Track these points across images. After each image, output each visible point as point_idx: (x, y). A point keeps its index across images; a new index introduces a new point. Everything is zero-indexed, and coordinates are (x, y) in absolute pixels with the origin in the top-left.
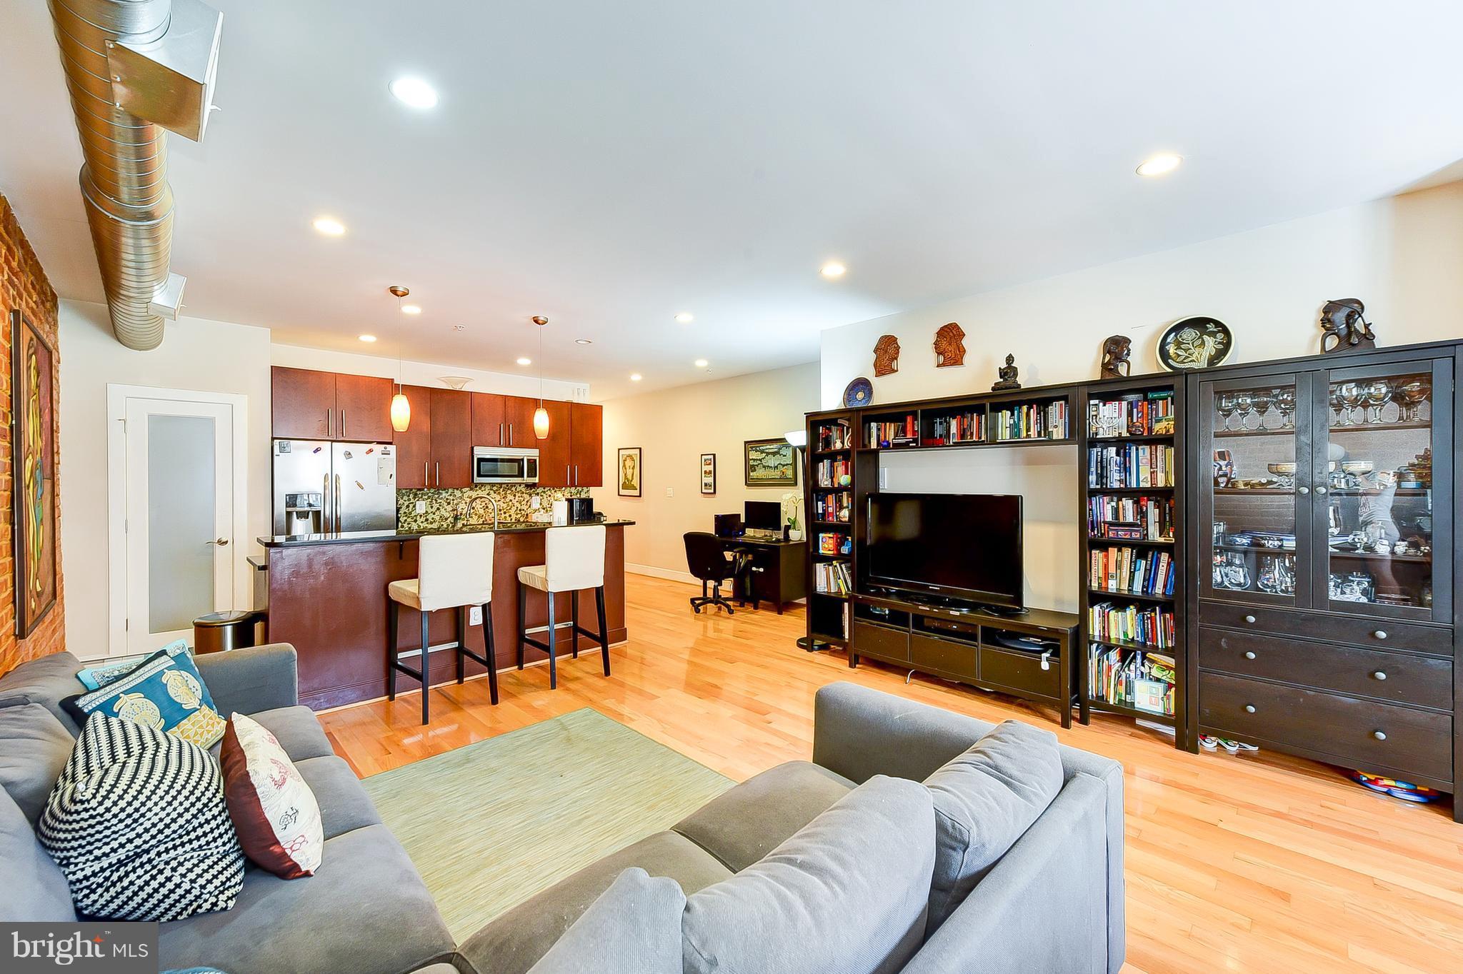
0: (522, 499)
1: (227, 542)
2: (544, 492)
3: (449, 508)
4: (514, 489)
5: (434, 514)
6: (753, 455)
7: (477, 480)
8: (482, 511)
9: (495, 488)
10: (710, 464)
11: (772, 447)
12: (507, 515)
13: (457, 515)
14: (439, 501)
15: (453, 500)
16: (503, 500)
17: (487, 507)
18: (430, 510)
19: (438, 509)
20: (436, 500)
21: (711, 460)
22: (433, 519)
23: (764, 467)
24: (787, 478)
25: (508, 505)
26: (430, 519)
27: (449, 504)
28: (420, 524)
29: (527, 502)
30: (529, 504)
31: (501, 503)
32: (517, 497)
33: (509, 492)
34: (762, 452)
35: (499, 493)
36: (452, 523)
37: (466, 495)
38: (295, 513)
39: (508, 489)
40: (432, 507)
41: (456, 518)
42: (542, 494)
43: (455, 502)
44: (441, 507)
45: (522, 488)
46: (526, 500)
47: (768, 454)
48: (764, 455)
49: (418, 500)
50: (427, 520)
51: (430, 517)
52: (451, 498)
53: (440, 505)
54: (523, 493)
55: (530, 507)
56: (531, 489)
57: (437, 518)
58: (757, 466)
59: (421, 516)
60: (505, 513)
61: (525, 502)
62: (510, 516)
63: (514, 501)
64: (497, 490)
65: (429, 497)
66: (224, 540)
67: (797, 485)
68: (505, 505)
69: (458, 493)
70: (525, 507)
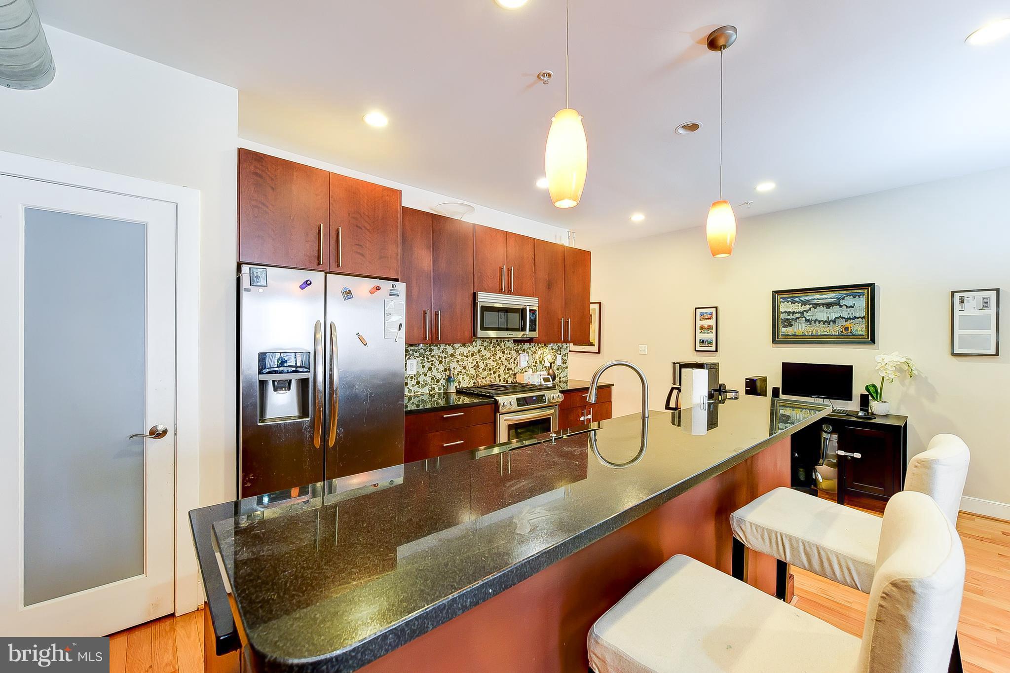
0: (510, 356)
1: (165, 432)
2: (529, 348)
3: (441, 368)
4: (502, 344)
5: (426, 375)
6: (785, 307)
7: (480, 333)
8: (473, 371)
9: (485, 344)
10: (710, 318)
11: (824, 296)
12: (496, 375)
13: (449, 377)
14: (431, 359)
15: (445, 358)
16: (492, 358)
17: (478, 366)
18: (421, 371)
19: (430, 369)
20: (428, 358)
21: (711, 313)
22: (424, 381)
23: (808, 321)
24: (854, 335)
25: (497, 364)
26: (421, 382)
27: (441, 362)
28: (411, 388)
29: (515, 360)
30: (516, 362)
31: (490, 361)
32: (506, 353)
33: (498, 348)
34: (804, 303)
35: (489, 350)
36: (444, 386)
37: (458, 352)
38: (271, 383)
39: (498, 345)
40: (423, 367)
41: (449, 380)
42: (528, 351)
43: (447, 360)
44: (433, 367)
45: (510, 344)
46: (514, 358)
47: (816, 305)
48: (808, 307)
49: (409, 358)
50: (418, 383)
51: (421, 379)
52: (443, 355)
53: (432, 364)
54: (511, 349)
55: (517, 366)
56: (518, 346)
57: (429, 380)
58: (795, 320)
59: (412, 378)
60: (494, 373)
61: (512, 361)
62: (499, 376)
63: (503, 359)
64: (487, 346)
65: (421, 355)
66: (161, 428)
67: (874, 343)
68: (494, 364)
69: (450, 350)
70: (512, 366)
